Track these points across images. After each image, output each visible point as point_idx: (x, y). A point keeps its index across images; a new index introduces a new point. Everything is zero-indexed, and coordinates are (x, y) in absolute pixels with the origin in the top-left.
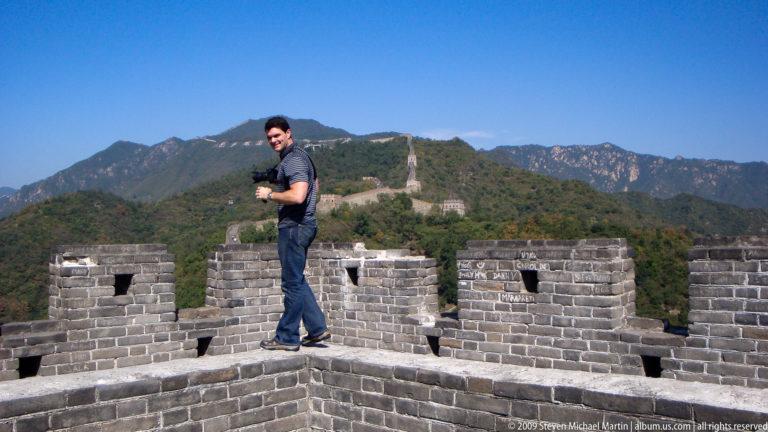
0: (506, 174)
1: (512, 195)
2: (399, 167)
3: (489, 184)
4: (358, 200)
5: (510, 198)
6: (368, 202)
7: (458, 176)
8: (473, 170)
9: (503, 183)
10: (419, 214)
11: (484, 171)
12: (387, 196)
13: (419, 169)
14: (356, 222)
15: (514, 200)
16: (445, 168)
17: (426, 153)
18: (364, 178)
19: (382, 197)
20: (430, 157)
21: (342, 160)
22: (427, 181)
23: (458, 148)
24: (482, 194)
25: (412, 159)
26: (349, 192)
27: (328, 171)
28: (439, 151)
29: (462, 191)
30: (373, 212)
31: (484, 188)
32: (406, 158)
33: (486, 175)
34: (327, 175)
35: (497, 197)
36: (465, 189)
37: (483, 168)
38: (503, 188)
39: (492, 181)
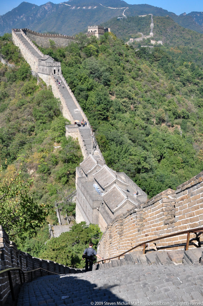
0: (183, 31)
1: (184, 38)
2: (148, 27)
3: (177, 34)
4: (138, 40)
5: (183, 39)
6: (140, 40)
7: (167, 31)
8: (172, 29)
9: (182, 34)
10: (152, 44)
11: (175, 29)
12: (145, 39)
13: (154, 28)
14: (138, 46)
15: (184, 40)
16: (163, 28)
17: (157, 22)
18: (139, 33)
19: (144, 39)
20: (158, 23)
21: (129, 24)
22: (156, 33)
23: (169, 20)
24: (174, 37)
25: (152, 25)
26: (136, 38)
27: (125, 27)
28: (162, 21)
29: (168, 36)
30: (141, 43)
31: (175, 36)
32: (150, 24)
33: (176, 31)
34: (124, 29)
35: (179, 39)
36: (169, 36)
37: (175, 28)
38: (181, 36)
39: (178, 33)
